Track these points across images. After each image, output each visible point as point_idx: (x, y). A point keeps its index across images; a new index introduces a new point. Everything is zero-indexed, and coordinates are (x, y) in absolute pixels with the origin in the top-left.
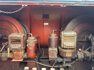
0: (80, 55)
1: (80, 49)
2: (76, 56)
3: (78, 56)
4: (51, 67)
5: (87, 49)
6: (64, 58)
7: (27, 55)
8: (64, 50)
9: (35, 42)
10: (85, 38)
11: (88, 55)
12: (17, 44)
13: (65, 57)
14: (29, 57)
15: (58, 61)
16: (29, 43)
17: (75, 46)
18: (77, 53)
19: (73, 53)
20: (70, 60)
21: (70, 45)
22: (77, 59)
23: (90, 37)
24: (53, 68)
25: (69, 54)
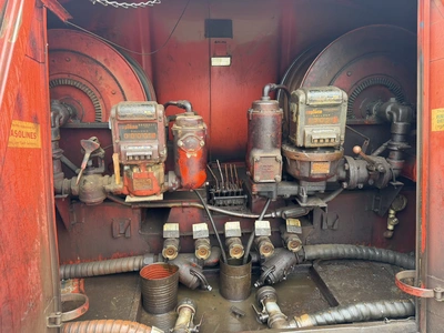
0: (357, 170)
1: (357, 149)
2: (343, 174)
3: (348, 172)
4: (257, 219)
5: (379, 151)
6: (303, 183)
7: (179, 178)
8: (305, 155)
9: (204, 131)
10: (370, 114)
11: (380, 168)
12: (142, 139)
13: (307, 175)
14: (184, 184)
15: (281, 193)
16: (183, 135)
17: (343, 137)
18: (346, 162)
19: (333, 162)
20: (321, 187)
21: (325, 137)
22: (345, 185)
23: (389, 109)
24: (264, 219)
25: (320, 166)
